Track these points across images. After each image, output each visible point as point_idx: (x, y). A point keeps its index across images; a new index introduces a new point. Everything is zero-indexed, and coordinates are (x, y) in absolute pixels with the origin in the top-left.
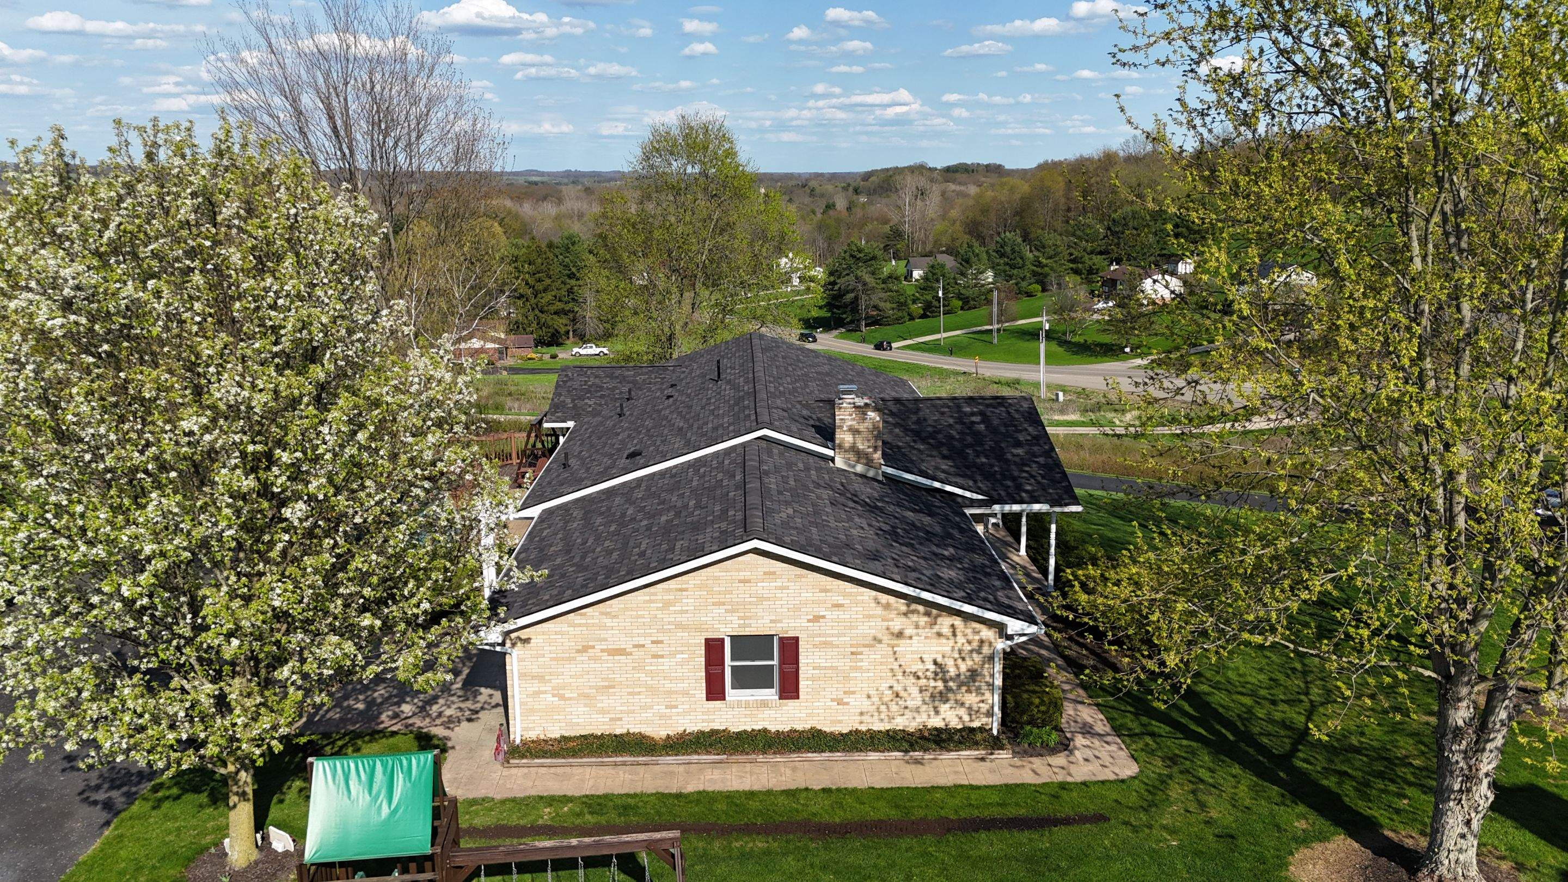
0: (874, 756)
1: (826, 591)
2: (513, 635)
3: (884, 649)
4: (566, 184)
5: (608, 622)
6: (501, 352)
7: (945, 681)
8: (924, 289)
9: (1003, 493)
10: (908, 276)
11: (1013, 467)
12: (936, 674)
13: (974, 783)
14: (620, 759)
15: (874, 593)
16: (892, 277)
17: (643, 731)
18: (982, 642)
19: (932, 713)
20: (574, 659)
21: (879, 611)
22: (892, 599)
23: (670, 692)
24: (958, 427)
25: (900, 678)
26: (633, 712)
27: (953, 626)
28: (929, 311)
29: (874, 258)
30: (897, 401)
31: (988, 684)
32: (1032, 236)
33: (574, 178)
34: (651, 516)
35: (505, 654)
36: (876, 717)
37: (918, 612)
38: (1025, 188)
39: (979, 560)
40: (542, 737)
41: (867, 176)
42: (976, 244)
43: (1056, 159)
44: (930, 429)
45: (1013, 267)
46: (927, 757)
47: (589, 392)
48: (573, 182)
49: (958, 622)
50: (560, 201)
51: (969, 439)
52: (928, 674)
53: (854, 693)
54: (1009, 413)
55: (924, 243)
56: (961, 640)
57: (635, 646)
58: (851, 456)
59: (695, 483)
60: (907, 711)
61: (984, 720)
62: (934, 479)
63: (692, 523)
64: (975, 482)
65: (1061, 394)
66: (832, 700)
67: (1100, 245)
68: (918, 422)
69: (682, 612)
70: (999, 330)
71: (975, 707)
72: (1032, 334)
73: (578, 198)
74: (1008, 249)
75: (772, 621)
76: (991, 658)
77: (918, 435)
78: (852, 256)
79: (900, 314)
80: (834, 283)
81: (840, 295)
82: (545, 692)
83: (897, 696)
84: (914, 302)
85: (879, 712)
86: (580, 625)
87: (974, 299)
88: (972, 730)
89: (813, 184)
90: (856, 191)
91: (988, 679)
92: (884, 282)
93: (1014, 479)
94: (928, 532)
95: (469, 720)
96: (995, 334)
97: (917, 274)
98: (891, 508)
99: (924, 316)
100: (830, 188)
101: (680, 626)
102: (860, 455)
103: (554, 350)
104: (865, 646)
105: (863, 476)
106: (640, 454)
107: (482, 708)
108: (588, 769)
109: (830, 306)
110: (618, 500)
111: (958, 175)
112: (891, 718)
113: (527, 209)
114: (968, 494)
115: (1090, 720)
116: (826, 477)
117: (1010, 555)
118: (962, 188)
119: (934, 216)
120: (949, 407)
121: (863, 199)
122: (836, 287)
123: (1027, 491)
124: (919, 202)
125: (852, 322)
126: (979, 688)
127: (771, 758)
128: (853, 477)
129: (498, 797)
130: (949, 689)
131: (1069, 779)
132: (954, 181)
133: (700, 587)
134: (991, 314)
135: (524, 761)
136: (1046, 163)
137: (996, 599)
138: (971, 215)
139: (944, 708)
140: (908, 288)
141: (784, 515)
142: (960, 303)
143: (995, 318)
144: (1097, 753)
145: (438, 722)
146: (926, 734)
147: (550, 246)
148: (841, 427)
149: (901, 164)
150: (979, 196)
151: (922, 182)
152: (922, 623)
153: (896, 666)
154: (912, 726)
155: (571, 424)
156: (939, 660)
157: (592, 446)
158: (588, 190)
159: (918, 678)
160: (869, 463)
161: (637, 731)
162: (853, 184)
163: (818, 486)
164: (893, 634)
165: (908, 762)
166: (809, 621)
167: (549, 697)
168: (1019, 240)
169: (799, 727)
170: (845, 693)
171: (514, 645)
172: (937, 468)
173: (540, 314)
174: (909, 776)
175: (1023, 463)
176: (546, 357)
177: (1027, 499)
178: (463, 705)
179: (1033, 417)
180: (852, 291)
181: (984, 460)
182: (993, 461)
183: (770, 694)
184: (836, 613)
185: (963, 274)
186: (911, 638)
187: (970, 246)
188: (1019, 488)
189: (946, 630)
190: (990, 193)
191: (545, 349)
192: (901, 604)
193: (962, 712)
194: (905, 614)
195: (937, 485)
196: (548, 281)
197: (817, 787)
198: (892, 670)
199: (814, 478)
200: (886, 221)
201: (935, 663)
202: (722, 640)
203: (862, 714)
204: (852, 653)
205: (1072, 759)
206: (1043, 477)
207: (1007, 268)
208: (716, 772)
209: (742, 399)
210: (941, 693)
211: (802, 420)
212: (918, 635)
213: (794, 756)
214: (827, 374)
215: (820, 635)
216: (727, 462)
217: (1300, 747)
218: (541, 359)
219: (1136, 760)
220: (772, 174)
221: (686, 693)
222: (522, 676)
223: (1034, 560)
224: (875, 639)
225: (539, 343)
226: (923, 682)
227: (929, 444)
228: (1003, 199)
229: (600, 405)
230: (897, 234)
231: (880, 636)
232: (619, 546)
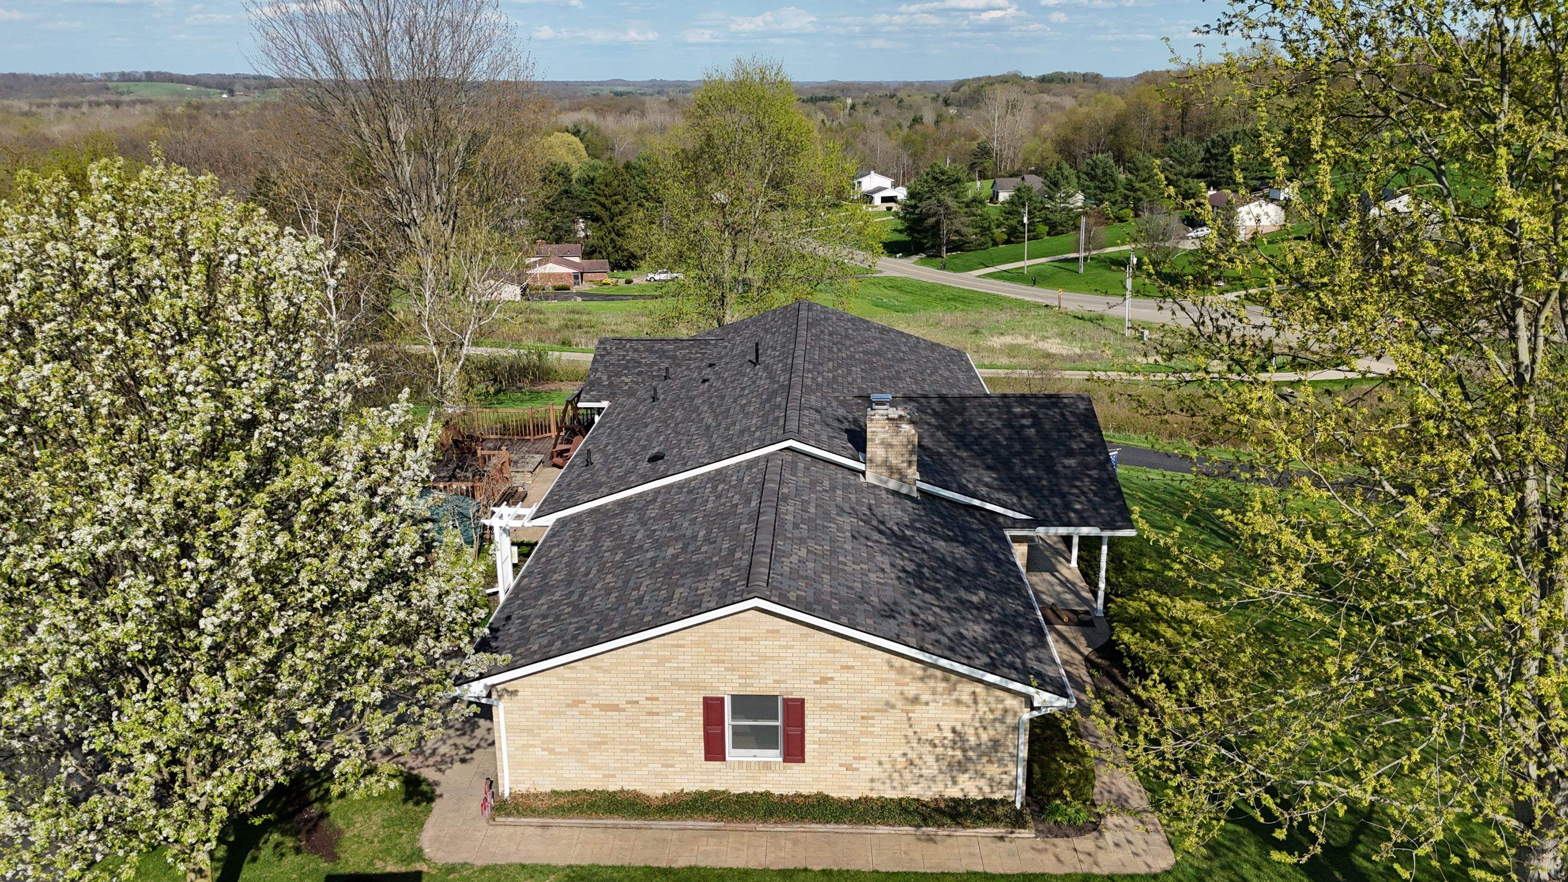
0: (882, 829)
1: (835, 652)
2: (499, 687)
3: (897, 715)
4: (651, 95)
5: (600, 676)
6: (576, 277)
7: (964, 750)
8: (1009, 213)
9: (1049, 513)
10: (994, 198)
11: (1063, 481)
12: (954, 742)
13: (988, 870)
14: (611, 821)
15: (887, 656)
16: (977, 201)
17: (638, 788)
18: (1006, 711)
19: (950, 783)
20: (564, 713)
21: (893, 675)
22: (907, 663)
23: (666, 751)
24: (1006, 431)
25: (915, 745)
26: (627, 769)
27: (974, 693)
28: (1013, 236)
29: (957, 181)
30: (942, 398)
31: (1012, 755)
32: (1127, 156)
33: (660, 88)
34: (659, 545)
35: (491, 706)
36: (888, 785)
37: (936, 677)
38: (1120, 104)
39: (1013, 605)
40: (532, 791)
41: (958, 86)
42: (1066, 166)
43: (1156, 70)
44: (974, 433)
45: (1104, 190)
46: (941, 832)
47: (626, 367)
48: (659, 93)
49: (979, 689)
50: (643, 114)
51: (1017, 447)
52: (946, 742)
53: (864, 758)
54: (1063, 415)
55: (1013, 161)
56: (982, 708)
57: (628, 702)
58: (883, 470)
59: (710, 505)
60: (922, 780)
61: (1007, 792)
62: (974, 496)
63: (697, 563)
64: (1020, 498)
65: (1146, 332)
66: (841, 765)
67: (1197, 168)
68: (963, 425)
69: (678, 669)
70: (1085, 259)
71: (997, 778)
72: (1120, 263)
73: (662, 111)
74: (1099, 172)
75: (775, 682)
76: (1016, 728)
77: (961, 440)
78: (935, 179)
79: (983, 239)
80: (915, 207)
81: (922, 218)
82: (534, 746)
83: (912, 763)
84: (998, 226)
85: (892, 780)
86: (569, 679)
87: (1061, 225)
88: (993, 803)
89: (901, 94)
90: (946, 103)
91: (1011, 750)
92: (967, 206)
93: (1063, 496)
94: (958, 570)
95: (463, 761)
96: (1082, 263)
97: (1003, 196)
98: (920, 538)
99: (1007, 242)
100: (918, 98)
101: (676, 684)
102: (892, 470)
103: (629, 274)
104: (877, 711)
105: (895, 493)
106: (662, 458)
107: (478, 746)
108: (577, 831)
109: (910, 230)
110: (631, 517)
111: (1052, 86)
112: (904, 787)
113: (609, 123)
114: (1010, 513)
115: (1126, 790)
116: (853, 497)
117: (1059, 567)
118: (1057, 99)
119: (1024, 133)
120: (997, 407)
121: (952, 111)
122: (917, 211)
123: (1076, 511)
124: (1009, 117)
125: (933, 247)
126: (1000, 760)
127: (770, 827)
128: (884, 495)
129: (479, 863)
130: (969, 759)
131: (1096, 870)
132: (1048, 92)
133: (697, 644)
134: (1078, 241)
135: (511, 819)
136: (1146, 74)
137: (1024, 664)
138: (1060, 131)
139: (963, 778)
140: (992, 210)
141: (794, 559)
142: (1047, 228)
143: (1082, 246)
144: (1130, 837)
145: (431, 761)
146: (942, 805)
147: (628, 166)
148: (872, 440)
149: (994, 73)
150: (1073, 112)
151: (1014, 93)
152: (940, 689)
153: (910, 733)
154: (927, 796)
155: (605, 404)
156: (958, 728)
157: (620, 438)
158: (671, 102)
159: (935, 746)
160: (902, 478)
161: (632, 788)
162: (943, 95)
163: (841, 511)
164: (907, 699)
165: (919, 839)
166: (816, 682)
167: (539, 752)
168: (1112, 162)
169: (805, 792)
170: (855, 758)
171: (500, 697)
172: (979, 480)
173: (616, 238)
174: (918, 857)
175: (1075, 476)
176: (622, 282)
177: (1075, 521)
178: (458, 741)
179: (1089, 420)
180: (934, 215)
181: (1031, 471)
182: (1041, 473)
183: (774, 756)
184: (845, 675)
185: (1051, 198)
186: (927, 704)
187: (1059, 168)
188: (1068, 506)
189: (966, 698)
190: (1084, 109)
191: (620, 273)
192: (918, 669)
193: (982, 783)
194: (922, 679)
195: (976, 502)
196: (624, 204)
197: (817, 868)
198: (906, 736)
199: (839, 500)
200: (974, 138)
201: (954, 731)
202: (722, 700)
203: (872, 780)
204: (863, 718)
205: (1101, 843)
206: (1096, 494)
207: (1098, 192)
208: (711, 841)
209: (774, 393)
210: (959, 762)
211: (836, 424)
212: (935, 701)
213: (797, 827)
214: (877, 353)
215: (828, 698)
216: (746, 479)
217: (1362, 837)
218: (616, 285)
219: (1172, 847)
220: (859, 84)
221: (683, 753)
222: (509, 728)
223: (1085, 575)
224: (887, 703)
225: (616, 266)
226: (940, 750)
227: (972, 450)
228: (1097, 116)
229: (637, 383)
230: (985, 151)
231: (892, 700)
232: (620, 584)
